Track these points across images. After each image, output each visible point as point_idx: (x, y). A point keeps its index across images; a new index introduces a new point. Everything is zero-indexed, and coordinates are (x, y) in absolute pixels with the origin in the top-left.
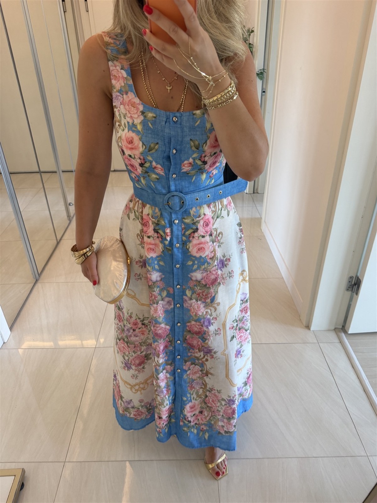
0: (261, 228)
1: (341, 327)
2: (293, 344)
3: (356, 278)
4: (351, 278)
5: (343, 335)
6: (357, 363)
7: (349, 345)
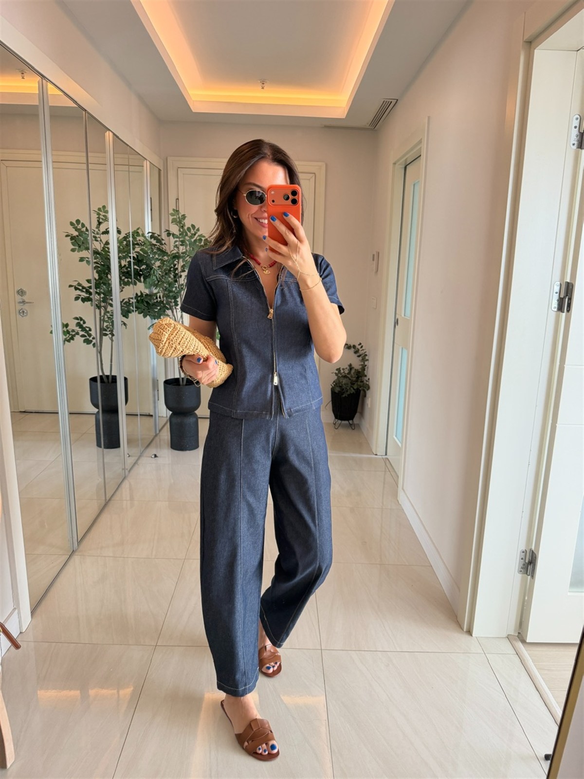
0: (398, 499)
1: (517, 634)
3: (530, 552)
4: (523, 552)
5: (520, 645)
6: (543, 686)
7: (530, 658)
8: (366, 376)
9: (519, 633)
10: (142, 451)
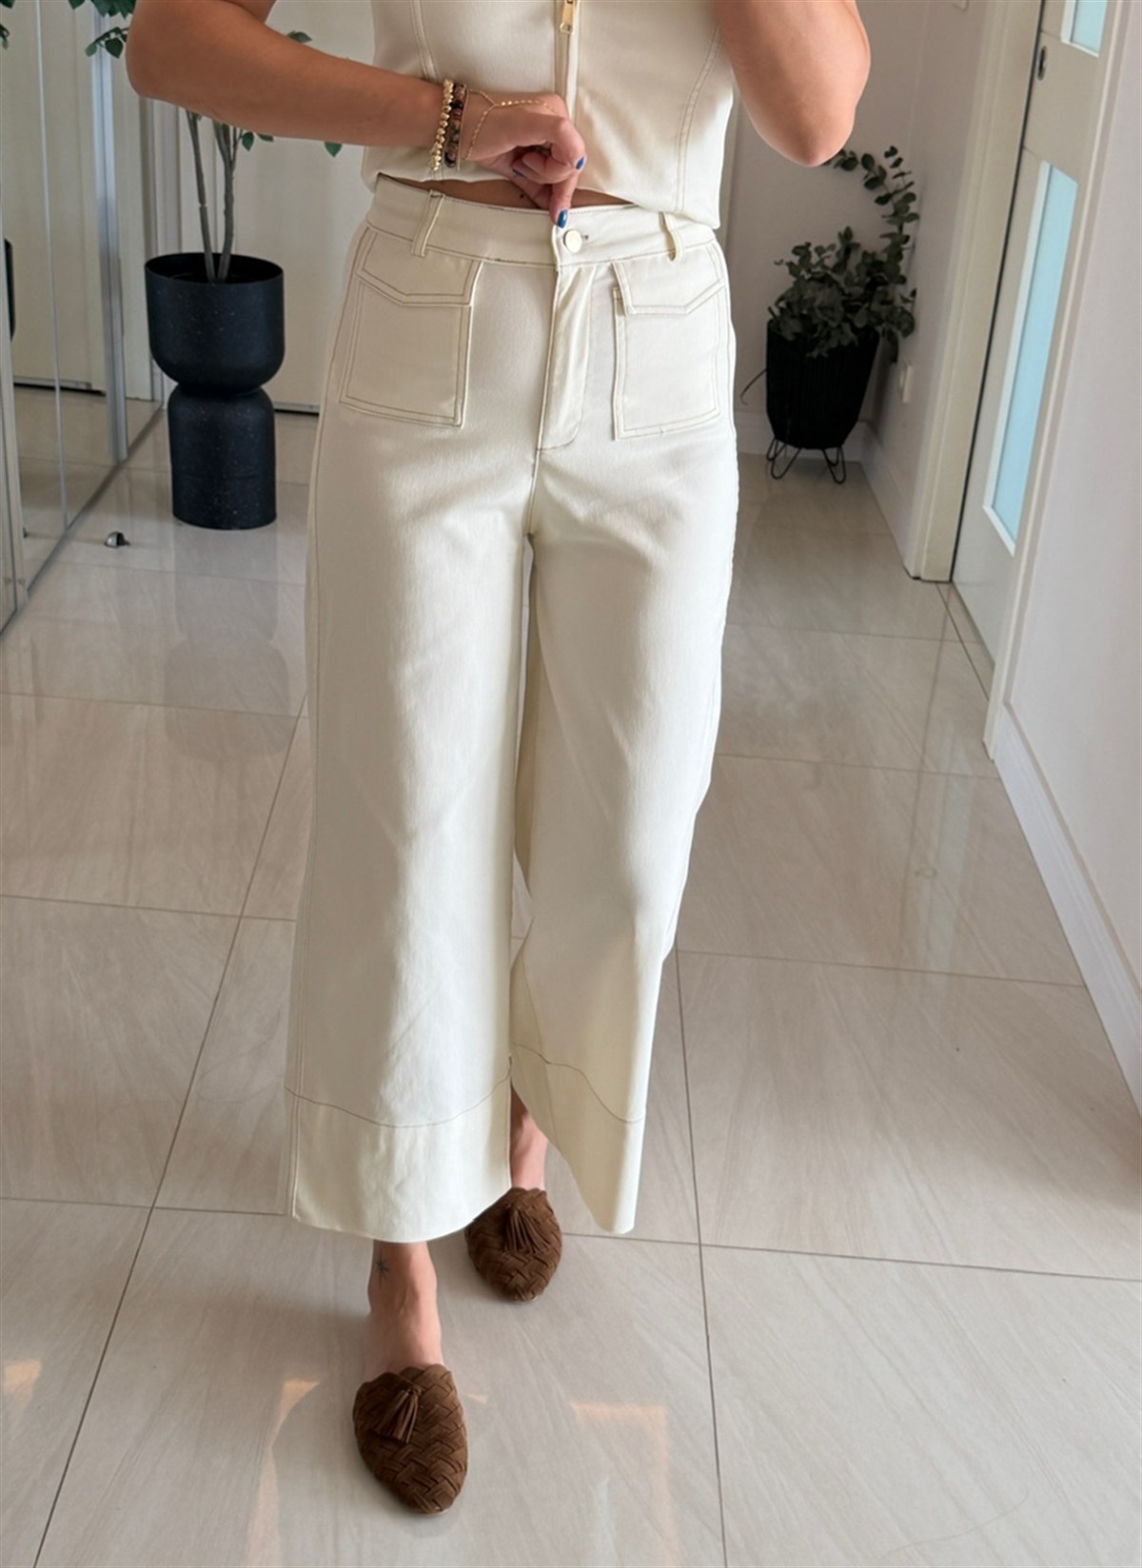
8: (903, 280)
10: (69, 521)
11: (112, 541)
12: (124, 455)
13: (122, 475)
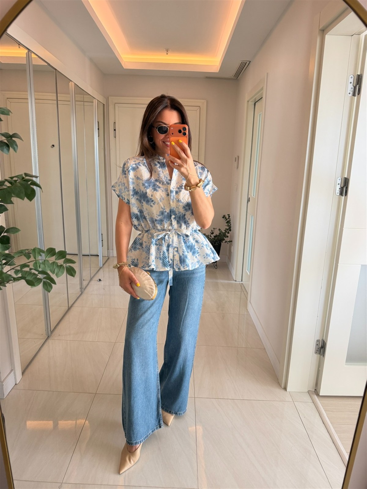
0: (247, 308)
1: (314, 390)
2: (271, 402)
3: (322, 341)
4: (318, 341)
5: (316, 397)
6: (327, 420)
7: (320, 405)
9: (315, 390)
10: (91, 277)
11: (98, 280)
12: (102, 266)
13: (101, 269)
